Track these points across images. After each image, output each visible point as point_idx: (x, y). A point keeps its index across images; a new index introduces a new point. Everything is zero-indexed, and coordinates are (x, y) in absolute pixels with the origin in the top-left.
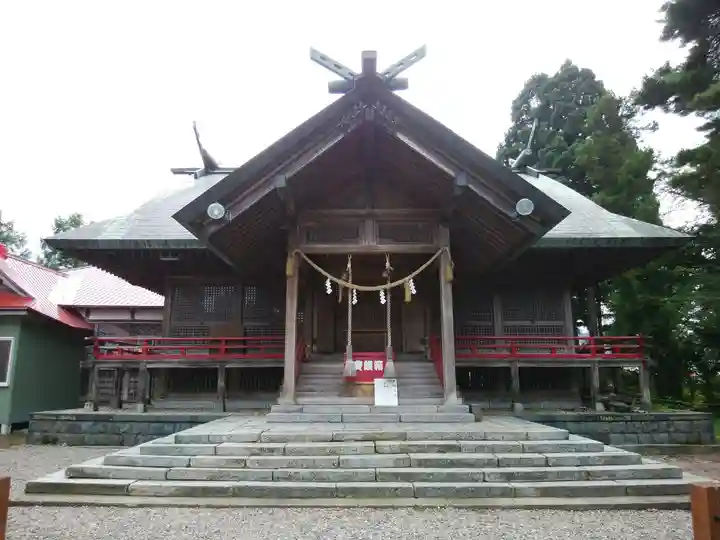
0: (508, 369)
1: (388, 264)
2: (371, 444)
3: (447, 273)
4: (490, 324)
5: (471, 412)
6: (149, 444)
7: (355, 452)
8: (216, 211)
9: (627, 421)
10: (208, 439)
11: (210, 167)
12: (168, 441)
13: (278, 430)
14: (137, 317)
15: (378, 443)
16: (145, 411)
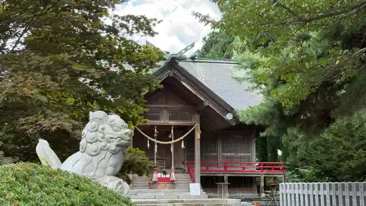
0: (223, 177)
3: (198, 136)
4: (216, 154)
5: (206, 194)
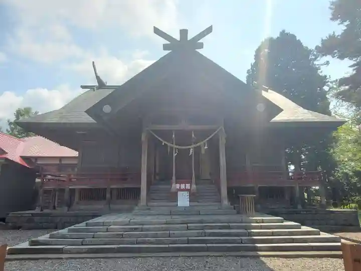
0: (253, 187)
1: (193, 135)
2: (186, 225)
3: (223, 140)
4: (244, 165)
5: (235, 209)
6: (72, 227)
7: (177, 229)
8: (107, 109)
10: (103, 224)
11: (101, 85)
12: (82, 225)
13: (139, 219)
14: (63, 162)
15: (189, 225)
16: (68, 211)
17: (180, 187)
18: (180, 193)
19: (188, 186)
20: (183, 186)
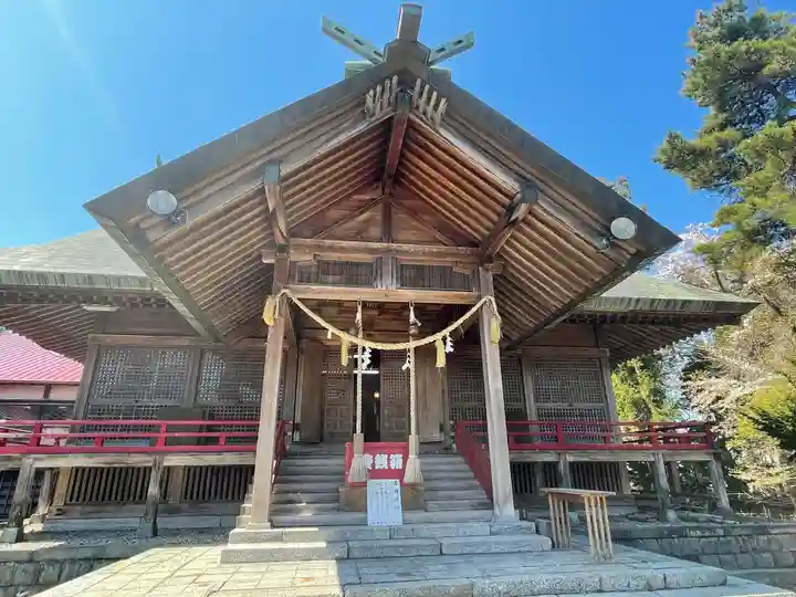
1: (412, 318)
3: (492, 331)
5: (539, 533)
9: (719, 537)
16: (17, 540)
17: (373, 465)
18: (373, 485)
19: (396, 461)
20: (381, 461)
